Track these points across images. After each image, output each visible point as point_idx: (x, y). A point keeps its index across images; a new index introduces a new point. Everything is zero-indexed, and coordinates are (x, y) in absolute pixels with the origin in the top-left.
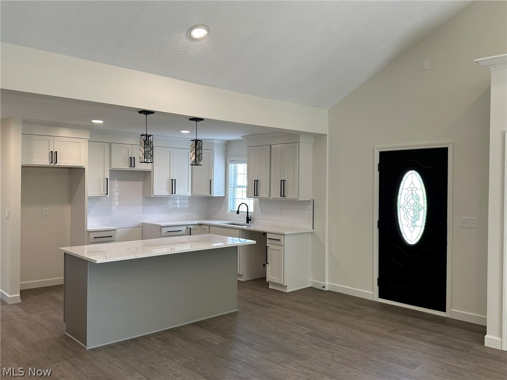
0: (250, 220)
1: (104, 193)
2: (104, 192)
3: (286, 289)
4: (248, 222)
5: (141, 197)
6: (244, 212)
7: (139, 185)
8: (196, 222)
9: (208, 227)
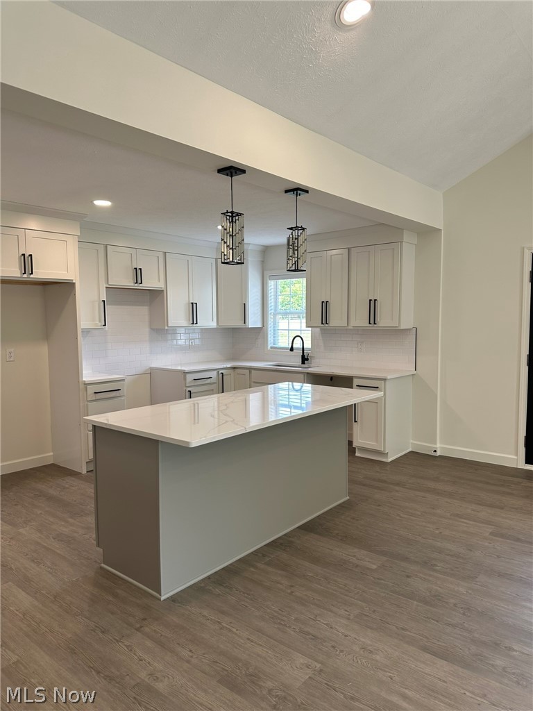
0: (307, 359)
1: (100, 324)
2: (100, 321)
3: (387, 458)
4: (303, 363)
5: (147, 330)
6: (298, 349)
7: (144, 310)
8: (229, 366)
9: (248, 371)
